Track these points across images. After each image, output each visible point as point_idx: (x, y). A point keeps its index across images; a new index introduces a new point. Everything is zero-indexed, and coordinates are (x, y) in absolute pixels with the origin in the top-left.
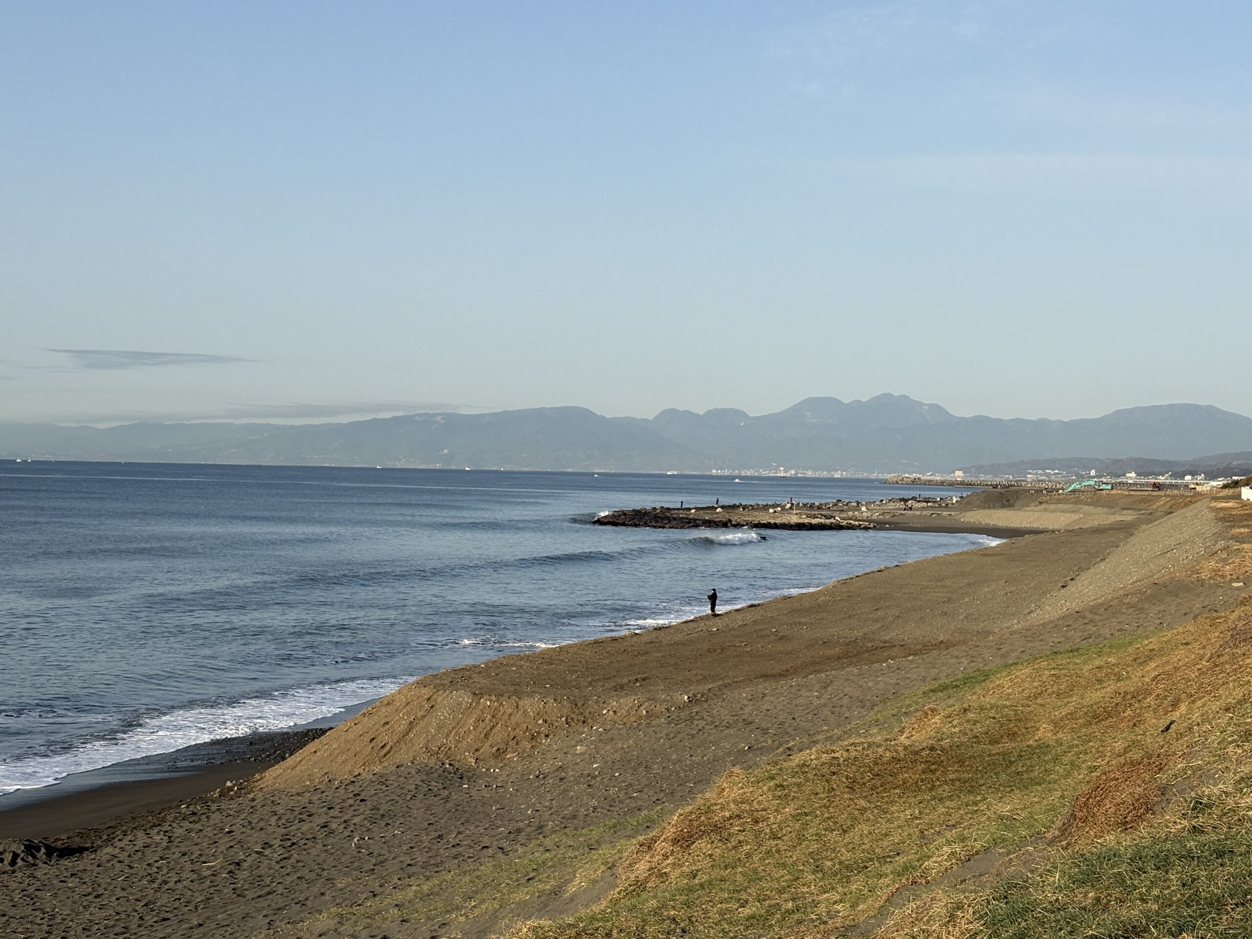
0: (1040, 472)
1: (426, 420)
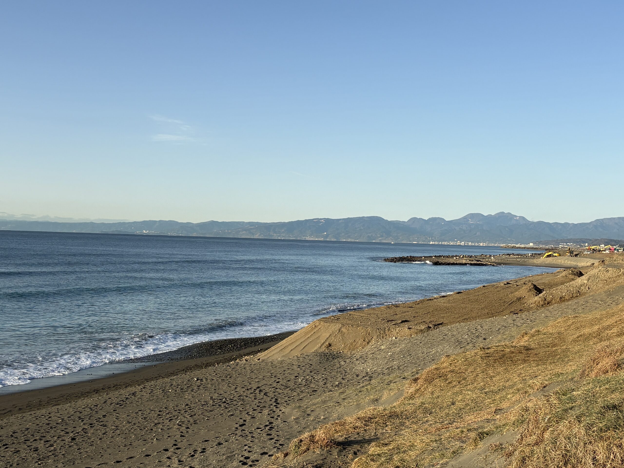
0: (565, 244)
1: (318, 221)
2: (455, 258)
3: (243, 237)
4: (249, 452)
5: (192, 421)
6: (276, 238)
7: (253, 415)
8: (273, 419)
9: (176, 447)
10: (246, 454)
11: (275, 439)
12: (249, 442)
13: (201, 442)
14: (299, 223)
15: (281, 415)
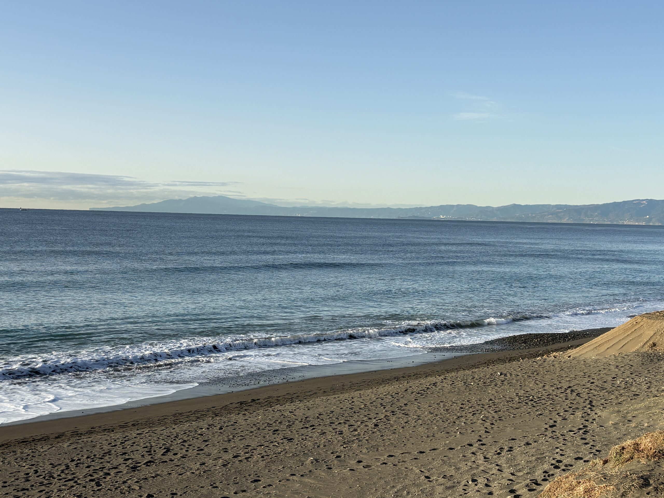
1: (639, 202)
3: (550, 221)
4: (561, 455)
5: (496, 416)
6: (588, 223)
7: (564, 416)
8: (587, 422)
9: (481, 443)
10: (559, 458)
11: (591, 444)
12: (561, 445)
13: (507, 440)
14: (616, 205)
15: (597, 419)
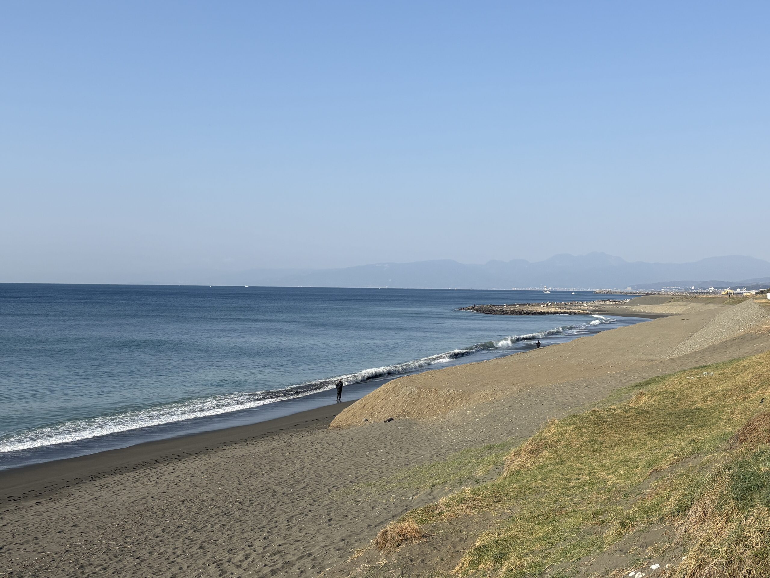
0: (668, 287)
2: (542, 306)
